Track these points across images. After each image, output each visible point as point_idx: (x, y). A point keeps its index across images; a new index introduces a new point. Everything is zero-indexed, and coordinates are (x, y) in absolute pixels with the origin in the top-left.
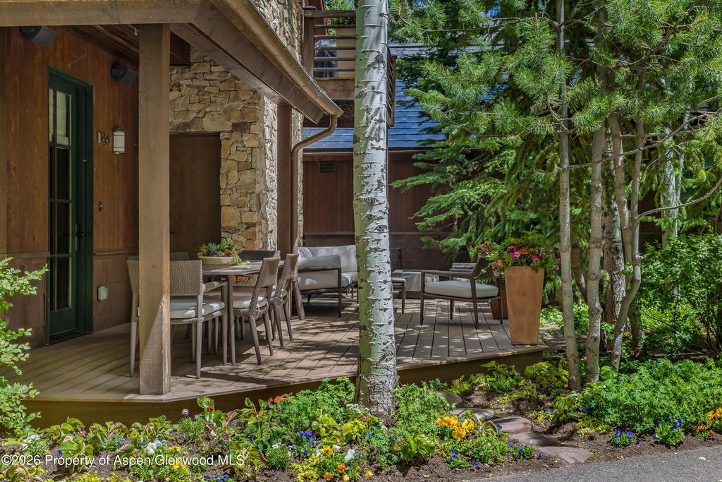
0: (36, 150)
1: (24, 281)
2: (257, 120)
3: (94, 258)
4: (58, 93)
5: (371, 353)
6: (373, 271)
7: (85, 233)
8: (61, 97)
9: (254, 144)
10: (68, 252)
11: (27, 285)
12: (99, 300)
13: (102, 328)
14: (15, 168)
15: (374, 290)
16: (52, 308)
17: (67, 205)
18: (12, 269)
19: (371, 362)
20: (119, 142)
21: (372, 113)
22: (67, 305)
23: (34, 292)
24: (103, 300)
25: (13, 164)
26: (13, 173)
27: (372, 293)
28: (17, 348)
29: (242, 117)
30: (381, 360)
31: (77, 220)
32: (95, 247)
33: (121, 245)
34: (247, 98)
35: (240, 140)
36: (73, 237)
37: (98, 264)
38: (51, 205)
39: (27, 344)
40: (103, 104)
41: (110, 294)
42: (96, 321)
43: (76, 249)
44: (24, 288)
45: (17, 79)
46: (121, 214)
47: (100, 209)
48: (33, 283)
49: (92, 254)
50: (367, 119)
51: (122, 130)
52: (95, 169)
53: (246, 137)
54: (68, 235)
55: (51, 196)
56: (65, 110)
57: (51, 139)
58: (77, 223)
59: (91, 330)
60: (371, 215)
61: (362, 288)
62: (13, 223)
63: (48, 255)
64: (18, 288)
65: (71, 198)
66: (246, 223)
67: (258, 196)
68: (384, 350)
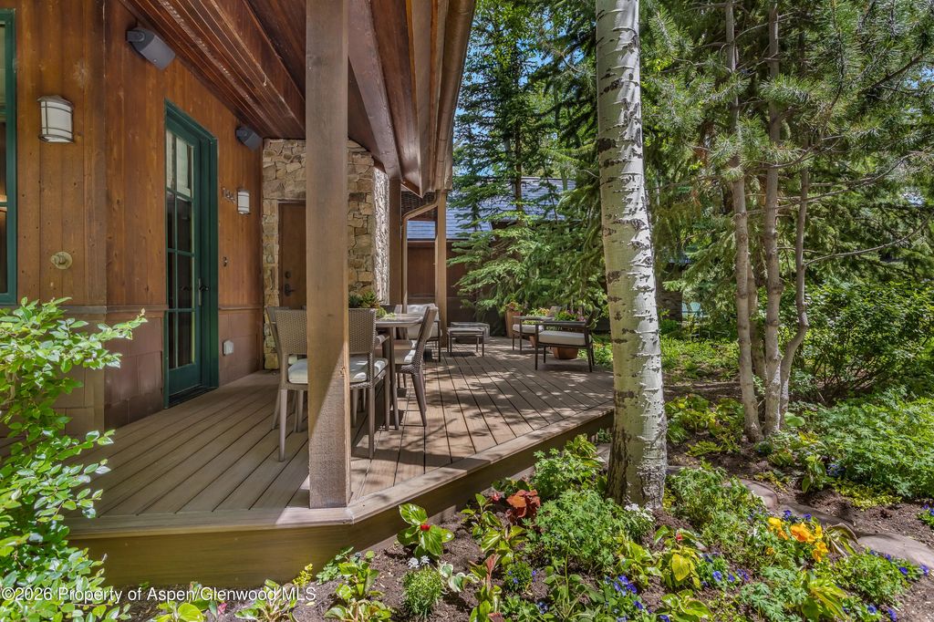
0: (150, 187)
1: (94, 342)
2: (371, 192)
3: (219, 312)
4: (177, 140)
5: (642, 429)
6: (644, 318)
7: (210, 289)
8: (181, 145)
9: (368, 212)
10: (190, 307)
11: (99, 352)
12: (224, 355)
13: (228, 382)
14: (118, 201)
15: (645, 343)
16: (172, 366)
17: (189, 259)
18: (70, 321)
19: (644, 441)
20: (244, 201)
21: (631, 109)
22: (190, 362)
23: (117, 364)
24: (229, 354)
25: (116, 196)
26: (116, 207)
27: (643, 348)
28: (81, 473)
29: (359, 188)
30: (657, 438)
31: (201, 274)
32: (220, 302)
33: (245, 301)
34: (363, 171)
35: (357, 208)
36: (196, 291)
37: (223, 319)
38: (170, 256)
39: (104, 462)
40: (227, 159)
41: (236, 348)
42: (222, 376)
43: (200, 304)
44: (95, 355)
45: (121, 94)
46: (245, 272)
47: (225, 265)
48: (111, 346)
49: (217, 309)
50: (625, 117)
51: (246, 191)
52: (219, 225)
53: (362, 206)
54: (191, 289)
55: (170, 245)
56: (186, 161)
57: (169, 186)
58: (201, 277)
59: (217, 385)
60: (638, 243)
61: (626, 341)
62: (116, 268)
63: (166, 308)
64: (78, 357)
65: (193, 251)
66: (363, 282)
67: (373, 257)
68: (659, 425)
